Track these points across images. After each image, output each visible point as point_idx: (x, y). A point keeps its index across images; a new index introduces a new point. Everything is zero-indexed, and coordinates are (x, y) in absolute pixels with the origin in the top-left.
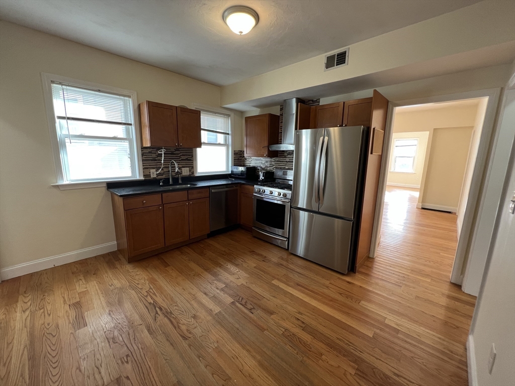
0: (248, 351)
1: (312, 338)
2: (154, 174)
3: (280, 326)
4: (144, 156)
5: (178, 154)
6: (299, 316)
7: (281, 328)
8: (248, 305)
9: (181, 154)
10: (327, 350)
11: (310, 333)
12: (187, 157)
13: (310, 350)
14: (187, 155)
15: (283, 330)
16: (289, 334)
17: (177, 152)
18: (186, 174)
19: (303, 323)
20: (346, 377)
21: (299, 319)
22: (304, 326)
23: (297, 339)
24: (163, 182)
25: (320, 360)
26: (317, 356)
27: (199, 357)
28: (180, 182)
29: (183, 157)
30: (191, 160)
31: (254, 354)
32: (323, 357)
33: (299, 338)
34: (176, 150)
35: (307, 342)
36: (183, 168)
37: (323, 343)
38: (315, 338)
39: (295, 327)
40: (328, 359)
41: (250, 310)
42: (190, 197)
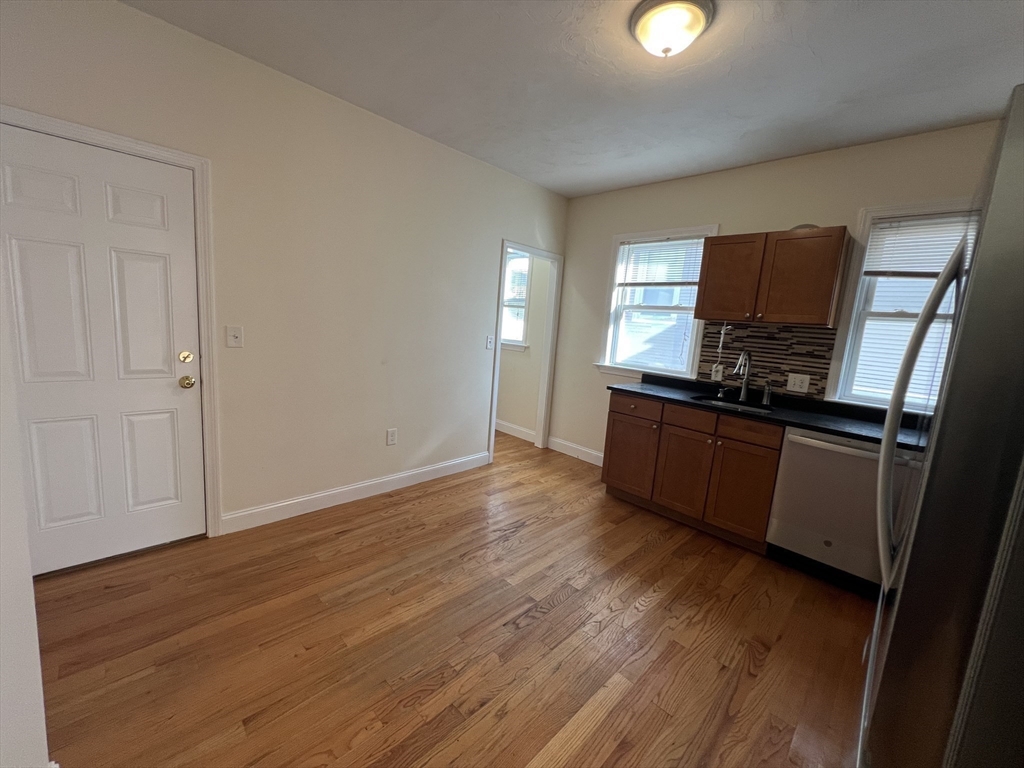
0: (427, 614)
1: (427, 717)
2: (717, 374)
3: (468, 663)
4: (707, 339)
5: (786, 339)
6: (494, 707)
7: (462, 665)
8: (528, 621)
9: (794, 341)
10: (391, 740)
11: (440, 718)
12: (810, 348)
13: (403, 703)
14: (811, 344)
15: (458, 668)
16: (445, 675)
17: (784, 335)
18: (797, 389)
19: (472, 712)
20: (325, 752)
21: (482, 705)
22: (464, 709)
23: (432, 688)
24: (725, 393)
25: (374, 716)
26: (385, 713)
27: (432, 569)
28: (765, 401)
29: (798, 349)
30: (823, 357)
31: (419, 621)
32: (380, 724)
33: (433, 691)
34: (781, 330)
35: (421, 705)
36: (791, 374)
37: (409, 738)
38: (427, 724)
39: (462, 691)
40: (370, 732)
41: (514, 622)
42: (722, 430)
